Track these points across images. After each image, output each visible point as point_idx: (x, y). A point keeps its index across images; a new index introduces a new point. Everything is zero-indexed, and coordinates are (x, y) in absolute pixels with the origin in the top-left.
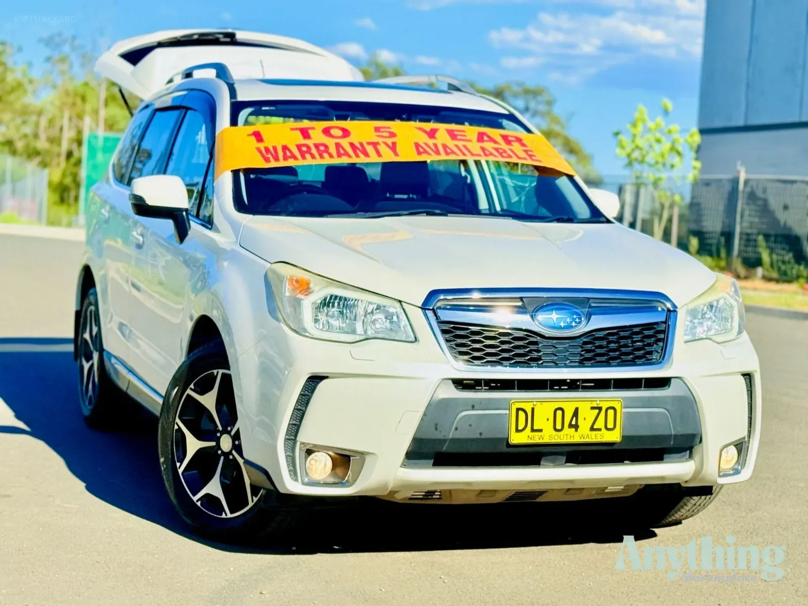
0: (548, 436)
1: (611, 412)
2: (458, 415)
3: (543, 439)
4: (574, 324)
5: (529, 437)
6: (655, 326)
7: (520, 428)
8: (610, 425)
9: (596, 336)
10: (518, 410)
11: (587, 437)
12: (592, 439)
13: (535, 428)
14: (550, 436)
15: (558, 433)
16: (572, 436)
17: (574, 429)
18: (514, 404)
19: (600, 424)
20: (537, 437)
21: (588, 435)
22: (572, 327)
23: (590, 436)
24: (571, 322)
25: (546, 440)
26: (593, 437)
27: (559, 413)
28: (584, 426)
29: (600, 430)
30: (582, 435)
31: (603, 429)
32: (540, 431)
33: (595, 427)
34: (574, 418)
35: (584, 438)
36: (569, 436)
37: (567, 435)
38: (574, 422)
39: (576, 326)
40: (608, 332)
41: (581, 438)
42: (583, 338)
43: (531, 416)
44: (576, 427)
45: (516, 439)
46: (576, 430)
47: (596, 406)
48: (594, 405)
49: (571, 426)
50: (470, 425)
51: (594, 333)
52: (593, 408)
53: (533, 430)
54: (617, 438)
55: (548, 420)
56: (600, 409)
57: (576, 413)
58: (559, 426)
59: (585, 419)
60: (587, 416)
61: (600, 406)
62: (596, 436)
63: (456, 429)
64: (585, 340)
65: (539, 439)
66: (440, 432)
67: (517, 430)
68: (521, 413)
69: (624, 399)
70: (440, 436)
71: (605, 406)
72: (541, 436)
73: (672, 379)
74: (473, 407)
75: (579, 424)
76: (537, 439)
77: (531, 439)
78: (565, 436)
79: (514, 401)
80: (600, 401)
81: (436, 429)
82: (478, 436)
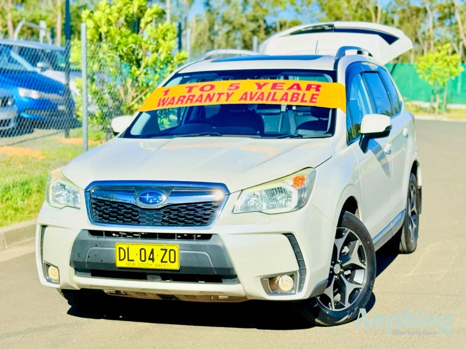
0: (137, 264)
1: (172, 252)
2: (89, 249)
3: (134, 265)
4: (158, 201)
5: (127, 263)
6: (213, 204)
7: (121, 258)
8: (172, 260)
9: (173, 208)
10: (120, 248)
11: (159, 266)
12: (162, 267)
13: (130, 259)
14: (138, 264)
15: (143, 263)
16: (151, 264)
17: (152, 261)
18: (118, 245)
19: (166, 258)
20: (131, 264)
21: (160, 265)
22: (156, 203)
23: (161, 265)
24: (156, 200)
25: (137, 266)
26: (163, 266)
27: (143, 251)
28: (158, 259)
29: (166, 262)
30: (157, 265)
31: (168, 262)
32: (133, 260)
33: (164, 260)
34: (152, 255)
35: (158, 266)
36: (148, 265)
37: (148, 264)
38: (151, 257)
39: (158, 202)
40: (180, 206)
41: (156, 266)
42: (163, 209)
43: (127, 253)
44: (153, 259)
45: (120, 264)
46: (153, 262)
47: (164, 248)
48: (163, 248)
49: (150, 259)
50: (96, 255)
51: (171, 207)
52: (162, 249)
53: (129, 260)
54: (177, 267)
55: (137, 255)
56: (166, 250)
57: (152, 252)
58: (143, 259)
59: (158, 255)
60: (158, 254)
61: (166, 248)
62: (164, 266)
63: (89, 257)
64: (165, 210)
65: (133, 265)
66: (81, 258)
67: (120, 260)
68: (121, 250)
69: (180, 245)
70: (81, 260)
71: (169, 248)
72: (134, 264)
73: (213, 235)
74: (96, 246)
75: (154, 258)
76: (131, 265)
77: (128, 265)
78: (147, 264)
79: (117, 243)
80: (166, 246)
81: (79, 256)
82: (100, 262)
